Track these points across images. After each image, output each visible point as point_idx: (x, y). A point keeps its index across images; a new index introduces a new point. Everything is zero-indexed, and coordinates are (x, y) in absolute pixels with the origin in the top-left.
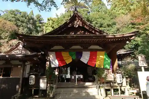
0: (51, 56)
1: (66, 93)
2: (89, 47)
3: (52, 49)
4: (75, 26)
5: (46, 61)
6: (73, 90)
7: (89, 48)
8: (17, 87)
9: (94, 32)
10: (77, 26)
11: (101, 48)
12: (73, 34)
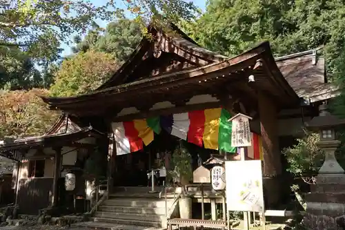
0: (117, 131)
1: (116, 208)
2: (188, 101)
3: (119, 115)
4: (155, 55)
5: (109, 142)
6: (130, 203)
7: (187, 103)
8: (50, 193)
9: (194, 61)
10: (159, 55)
11: (215, 100)
12: (158, 73)
